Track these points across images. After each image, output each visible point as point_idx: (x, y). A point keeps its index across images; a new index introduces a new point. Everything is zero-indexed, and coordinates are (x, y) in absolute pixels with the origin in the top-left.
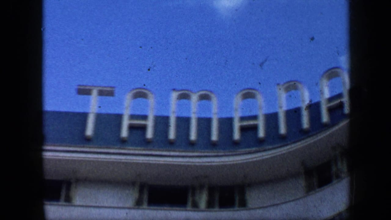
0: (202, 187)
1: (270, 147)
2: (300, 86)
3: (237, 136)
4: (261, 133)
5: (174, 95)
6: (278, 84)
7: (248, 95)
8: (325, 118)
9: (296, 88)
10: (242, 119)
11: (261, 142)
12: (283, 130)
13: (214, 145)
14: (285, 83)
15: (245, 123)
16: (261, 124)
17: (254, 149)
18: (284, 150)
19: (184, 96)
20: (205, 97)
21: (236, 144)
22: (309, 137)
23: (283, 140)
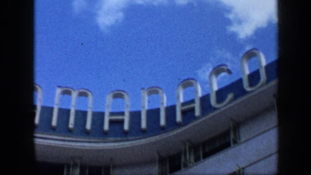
0: (75, 165)
1: (133, 138)
2: (160, 91)
3: (106, 127)
4: (126, 127)
5: (59, 91)
6: (143, 89)
7: (118, 96)
8: (179, 118)
9: (157, 92)
10: (112, 114)
11: (126, 133)
12: (144, 125)
13: (87, 133)
14: (148, 88)
15: (114, 118)
16: (127, 119)
17: (119, 139)
18: (143, 141)
19: (67, 92)
20: (82, 94)
21: (105, 134)
22: (165, 132)
23: (144, 133)
